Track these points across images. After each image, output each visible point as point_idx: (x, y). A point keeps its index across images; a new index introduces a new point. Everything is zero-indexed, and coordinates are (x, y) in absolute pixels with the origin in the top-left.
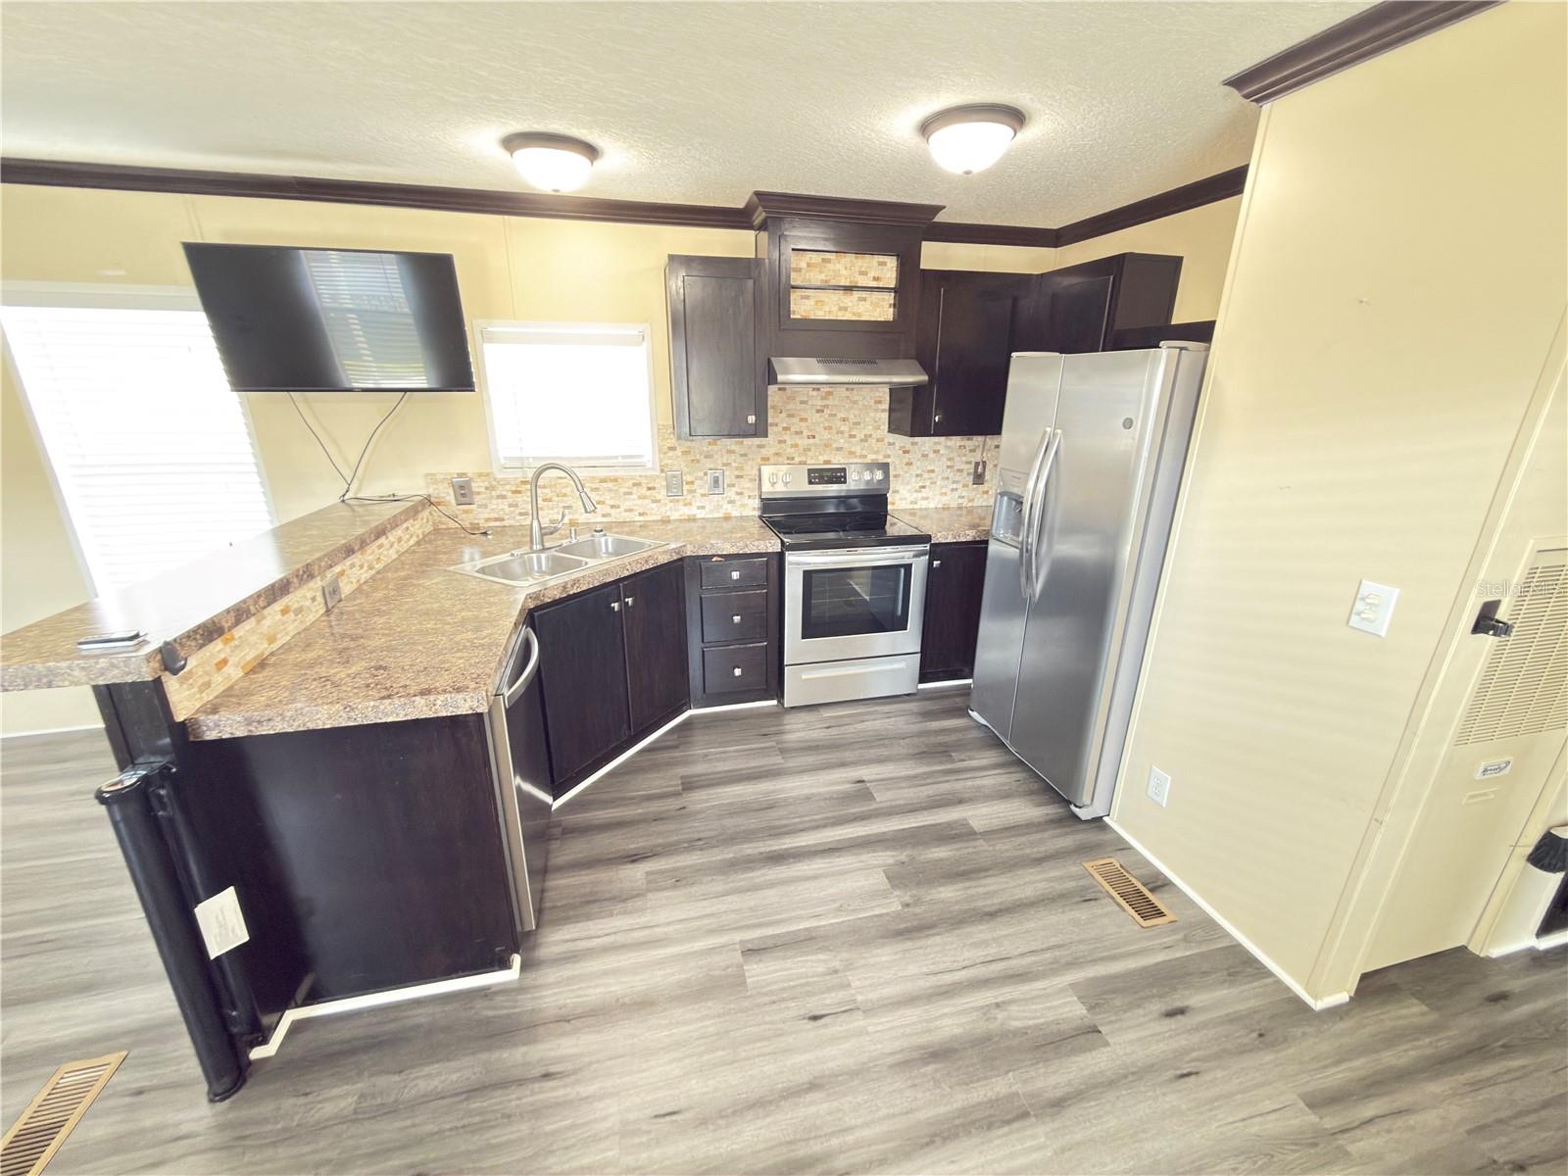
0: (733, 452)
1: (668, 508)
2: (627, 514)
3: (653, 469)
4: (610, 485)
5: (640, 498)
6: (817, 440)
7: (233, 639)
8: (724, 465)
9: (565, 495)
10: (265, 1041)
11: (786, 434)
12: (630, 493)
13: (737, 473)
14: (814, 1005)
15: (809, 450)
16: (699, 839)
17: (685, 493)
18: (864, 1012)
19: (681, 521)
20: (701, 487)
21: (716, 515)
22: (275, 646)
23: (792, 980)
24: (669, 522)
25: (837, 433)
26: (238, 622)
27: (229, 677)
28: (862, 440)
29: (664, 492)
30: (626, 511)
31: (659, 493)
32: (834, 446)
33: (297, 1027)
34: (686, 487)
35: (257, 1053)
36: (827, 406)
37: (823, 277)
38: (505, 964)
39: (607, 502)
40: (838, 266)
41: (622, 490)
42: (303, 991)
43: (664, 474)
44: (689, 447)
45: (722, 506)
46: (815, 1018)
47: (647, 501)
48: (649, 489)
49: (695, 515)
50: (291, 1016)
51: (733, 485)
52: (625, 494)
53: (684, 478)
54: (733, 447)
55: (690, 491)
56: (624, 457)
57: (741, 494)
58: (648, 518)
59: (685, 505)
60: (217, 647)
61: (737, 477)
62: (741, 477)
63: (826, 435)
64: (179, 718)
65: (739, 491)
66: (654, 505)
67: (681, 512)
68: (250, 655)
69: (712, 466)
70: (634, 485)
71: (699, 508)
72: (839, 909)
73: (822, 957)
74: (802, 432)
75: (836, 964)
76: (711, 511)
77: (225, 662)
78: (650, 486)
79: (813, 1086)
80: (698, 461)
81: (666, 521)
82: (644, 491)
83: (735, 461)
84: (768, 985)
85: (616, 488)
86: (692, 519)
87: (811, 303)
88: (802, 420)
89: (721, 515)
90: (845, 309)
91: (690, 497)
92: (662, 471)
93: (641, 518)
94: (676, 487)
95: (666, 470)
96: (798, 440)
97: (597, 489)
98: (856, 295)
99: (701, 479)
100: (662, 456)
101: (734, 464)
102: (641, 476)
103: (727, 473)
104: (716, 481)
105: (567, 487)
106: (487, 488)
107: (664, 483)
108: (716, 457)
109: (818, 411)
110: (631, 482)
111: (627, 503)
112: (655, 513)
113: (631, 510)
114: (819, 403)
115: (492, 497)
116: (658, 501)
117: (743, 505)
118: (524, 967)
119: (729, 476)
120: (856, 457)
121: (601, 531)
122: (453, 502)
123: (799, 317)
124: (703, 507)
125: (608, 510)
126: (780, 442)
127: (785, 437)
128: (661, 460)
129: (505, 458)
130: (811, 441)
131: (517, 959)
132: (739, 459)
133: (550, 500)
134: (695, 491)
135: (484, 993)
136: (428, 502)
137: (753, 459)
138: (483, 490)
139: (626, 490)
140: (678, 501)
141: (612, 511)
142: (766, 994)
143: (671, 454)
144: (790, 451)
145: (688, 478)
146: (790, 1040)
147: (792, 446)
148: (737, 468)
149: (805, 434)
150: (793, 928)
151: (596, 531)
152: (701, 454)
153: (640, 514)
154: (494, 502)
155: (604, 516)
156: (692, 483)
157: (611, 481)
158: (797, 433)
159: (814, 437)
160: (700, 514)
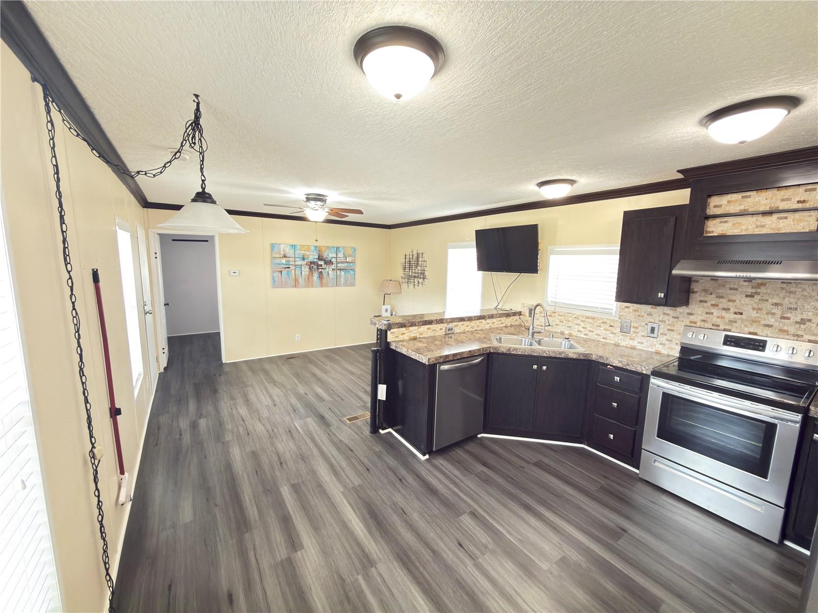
0: (668, 315)
1: (620, 338)
2: (597, 336)
3: (615, 316)
4: (590, 320)
5: (604, 330)
6: (743, 317)
7: (409, 329)
8: (660, 321)
9: (569, 321)
10: (383, 430)
11: (714, 308)
12: (600, 327)
13: (669, 327)
14: (466, 543)
15: (735, 322)
16: (512, 479)
17: (631, 332)
18: (475, 563)
19: (626, 347)
20: (643, 331)
21: (650, 350)
22: (421, 336)
23: (471, 531)
24: (619, 346)
25: (767, 314)
26: (411, 326)
27: (404, 338)
28: (797, 323)
29: (619, 330)
30: (596, 334)
31: (616, 329)
32: (763, 322)
33: (390, 433)
34: (632, 329)
35: (381, 431)
36: (758, 294)
37: (742, 207)
38: (424, 455)
39: (588, 328)
40: (757, 199)
41: (596, 324)
42: (395, 428)
43: (620, 320)
44: (637, 308)
45: (655, 345)
46: (460, 545)
47: (608, 332)
48: (611, 326)
49: (636, 346)
50: (390, 430)
51: (666, 335)
52: (597, 326)
53: (632, 324)
54: (668, 312)
55: (634, 332)
56: (601, 308)
57: (670, 340)
58: (608, 341)
59: (630, 339)
60: (403, 330)
61: (669, 330)
62: (673, 330)
63: (754, 314)
64: (388, 341)
65: (669, 338)
66: (612, 335)
67: (627, 343)
68: (413, 335)
69: (652, 321)
70: (603, 322)
71: (639, 343)
72: (520, 540)
73: (489, 539)
74: (729, 309)
75: (490, 547)
76: (648, 347)
77: (404, 334)
78: (611, 325)
79: (434, 552)
80: (643, 316)
81: (617, 345)
82: (608, 327)
83: (669, 320)
84: (464, 525)
85: (593, 322)
86: (633, 348)
87: (729, 225)
88: (729, 301)
89: (653, 350)
90: (763, 226)
91: (634, 335)
92: (620, 318)
93: (604, 340)
94: (625, 330)
95: (622, 318)
96: (724, 313)
97: (584, 321)
98: (775, 216)
99: (643, 327)
100: (621, 310)
101: (667, 322)
102: (607, 319)
103: (662, 326)
104: (653, 330)
105: (571, 317)
106: (540, 312)
107: (620, 325)
108: (654, 316)
109: (747, 296)
110: (601, 321)
111: (597, 331)
112: (612, 339)
113: (599, 335)
114: (750, 291)
115: (541, 316)
116: (615, 334)
117: (672, 348)
118: (427, 460)
119: (663, 328)
120: (788, 335)
121: (568, 339)
122: (528, 315)
123: (717, 235)
124: (642, 343)
125: (587, 332)
126: (707, 313)
127: (713, 311)
128: (620, 312)
129: (551, 301)
130: (738, 316)
131: (427, 456)
132: (672, 320)
133: (562, 322)
134: (637, 333)
135: (414, 456)
136: (520, 314)
137: (682, 321)
138: (538, 313)
139: (598, 324)
140: (627, 335)
141: (590, 333)
142: (459, 525)
143: (626, 310)
144: (715, 320)
145: (635, 325)
146: (446, 538)
147: (718, 317)
148: (669, 325)
149: (732, 310)
150: (496, 525)
151: (565, 338)
152: (645, 312)
153: (603, 338)
154: (541, 318)
155: (585, 334)
156: (637, 328)
157: (592, 318)
158: (724, 309)
159: (741, 314)
160: (639, 347)
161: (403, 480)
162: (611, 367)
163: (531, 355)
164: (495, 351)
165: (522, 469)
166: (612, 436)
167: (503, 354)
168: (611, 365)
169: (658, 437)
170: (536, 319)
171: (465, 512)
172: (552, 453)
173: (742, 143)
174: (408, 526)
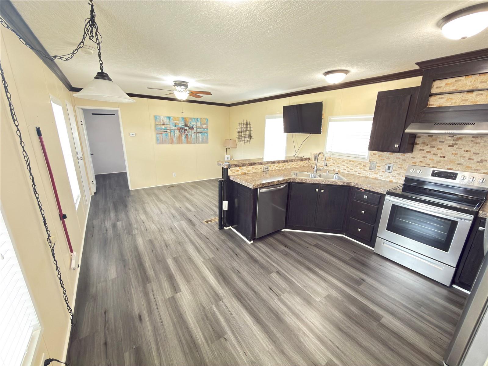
0: (399, 158)
1: (369, 173)
2: (355, 172)
3: (367, 160)
4: (352, 163)
5: (360, 168)
6: (445, 159)
7: (241, 168)
8: (394, 162)
9: (339, 163)
10: (226, 227)
11: (428, 154)
12: (357, 166)
13: (399, 166)
14: (274, 288)
15: (440, 162)
16: (301, 253)
17: (376, 170)
18: (279, 299)
19: (372, 178)
20: (383, 169)
21: (386, 180)
22: (249, 172)
23: (277, 282)
24: (368, 178)
25: (460, 157)
26: (242, 166)
27: (238, 173)
28: (478, 162)
29: (368, 168)
30: (355, 171)
31: (367, 168)
32: (457, 162)
33: (230, 229)
34: (377, 168)
35: (225, 228)
36: (456, 144)
37: (454, 88)
38: (250, 241)
39: (350, 167)
40: (465, 82)
41: (355, 165)
42: (233, 226)
43: (370, 162)
44: (381, 154)
45: (390, 177)
46: (270, 289)
47: (361, 170)
48: (364, 166)
49: (378, 178)
50: (230, 227)
51: (397, 171)
52: (356, 166)
53: (377, 164)
54: (400, 157)
55: (378, 169)
56: (359, 155)
57: (399, 174)
58: (361, 175)
59: (375, 174)
60: (238, 168)
61: (399, 168)
62: (401, 168)
63: (452, 157)
64: (228, 175)
65: (399, 173)
66: (364, 171)
67: (373, 176)
68: (243, 172)
69: (389, 162)
70: (359, 164)
71: (380, 176)
72: (305, 286)
73: (287, 286)
74: (437, 154)
75: (288, 290)
76: (385, 178)
77: (238, 171)
78: (364, 165)
79: (255, 292)
80: (384, 160)
81: (367, 177)
82: (362, 166)
83: (399, 162)
84: (273, 278)
85: (353, 164)
86: (377, 179)
87: (444, 100)
88: (438, 149)
89: (388, 180)
90: (467, 100)
91: (377, 171)
92: (369, 161)
93: (359, 175)
94: (372, 169)
95: (371, 161)
96: (434, 157)
97: (348, 163)
98: (475, 93)
99: (384, 166)
100: (371, 156)
101: (398, 163)
102: (362, 162)
103: (395, 166)
104: (389, 168)
105: (339, 161)
106: (321, 158)
107: (369, 165)
108: (391, 159)
109: (449, 146)
110: (358, 163)
111: (356, 169)
112: (364, 174)
113: (356, 171)
114: (452, 142)
115: (321, 160)
116: (366, 170)
117: (400, 179)
118: (252, 244)
119: (396, 167)
120: (471, 170)
121: (338, 174)
122: (314, 160)
123: (436, 106)
124: (382, 176)
125: (349, 170)
126: (424, 157)
127: (427, 156)
128: (370, 158)
129: (328, 151)
130: (442, 159)
131: (252, 242)
132: (401, 161)
133: (334, 164)
134: (380, 170)
135: (245, 242)
136: (309, 159)
137: (408, 162)
138: (320, 158)
139: (356, 165)
140: (373, 172)
141: (351, 171)
142: (270, 278)
143: (374, 156)
144: (429, 162)
145: (379, 165)
146: (263, 285)
147: (430, 159)
148: (399, 165)
149: (439, 155)
150: (291, 278)
151: (336, 174)
152: (385, 157)
153: (359, 173)
154: (322, 162)
155: (348, 171)
156: (380, 167)
157: (352, 161)
158: (434, 154)
159: (444, 157)
160: (380, 178)
161: (238, 255)
162: (363, 190)
163: (315, 183)
164: (294, 181)
165: (307, 248)
166: (360, 230)
167: (298, 183)
168: (362, 189)
169: (386, 230)
170: (319, 162)
171: (273, 272)
172: (324, 239)
173: (464, 38)
174: (241, 280)
